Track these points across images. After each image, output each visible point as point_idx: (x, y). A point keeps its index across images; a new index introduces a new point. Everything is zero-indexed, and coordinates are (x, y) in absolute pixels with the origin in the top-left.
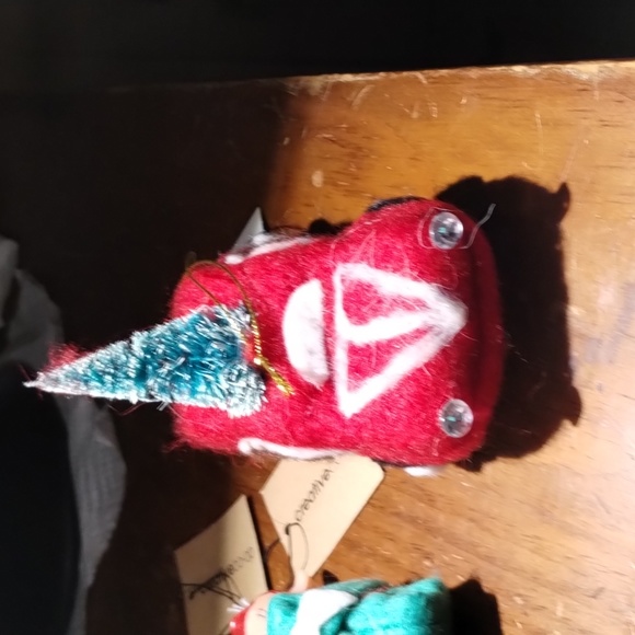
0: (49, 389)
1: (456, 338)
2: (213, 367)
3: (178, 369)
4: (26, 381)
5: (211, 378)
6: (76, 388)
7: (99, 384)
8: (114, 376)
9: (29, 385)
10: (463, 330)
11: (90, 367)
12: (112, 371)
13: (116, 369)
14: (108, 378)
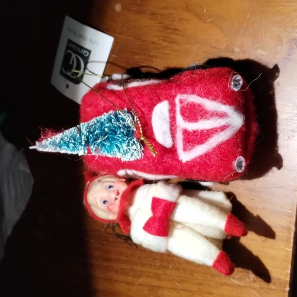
0: (41, 150)
1: (240, 129)
2: (120, 140)
3: (104, 141)
4: (31, 146)
5: (119, 145)
6: (55, 149)
7: (66, 148)
8: (74, 144)
9: (31, 148)
10: (242, 126)
11: (62, 139)
12: (73, 142)
13: (74, 140)
14: (71, 145)
